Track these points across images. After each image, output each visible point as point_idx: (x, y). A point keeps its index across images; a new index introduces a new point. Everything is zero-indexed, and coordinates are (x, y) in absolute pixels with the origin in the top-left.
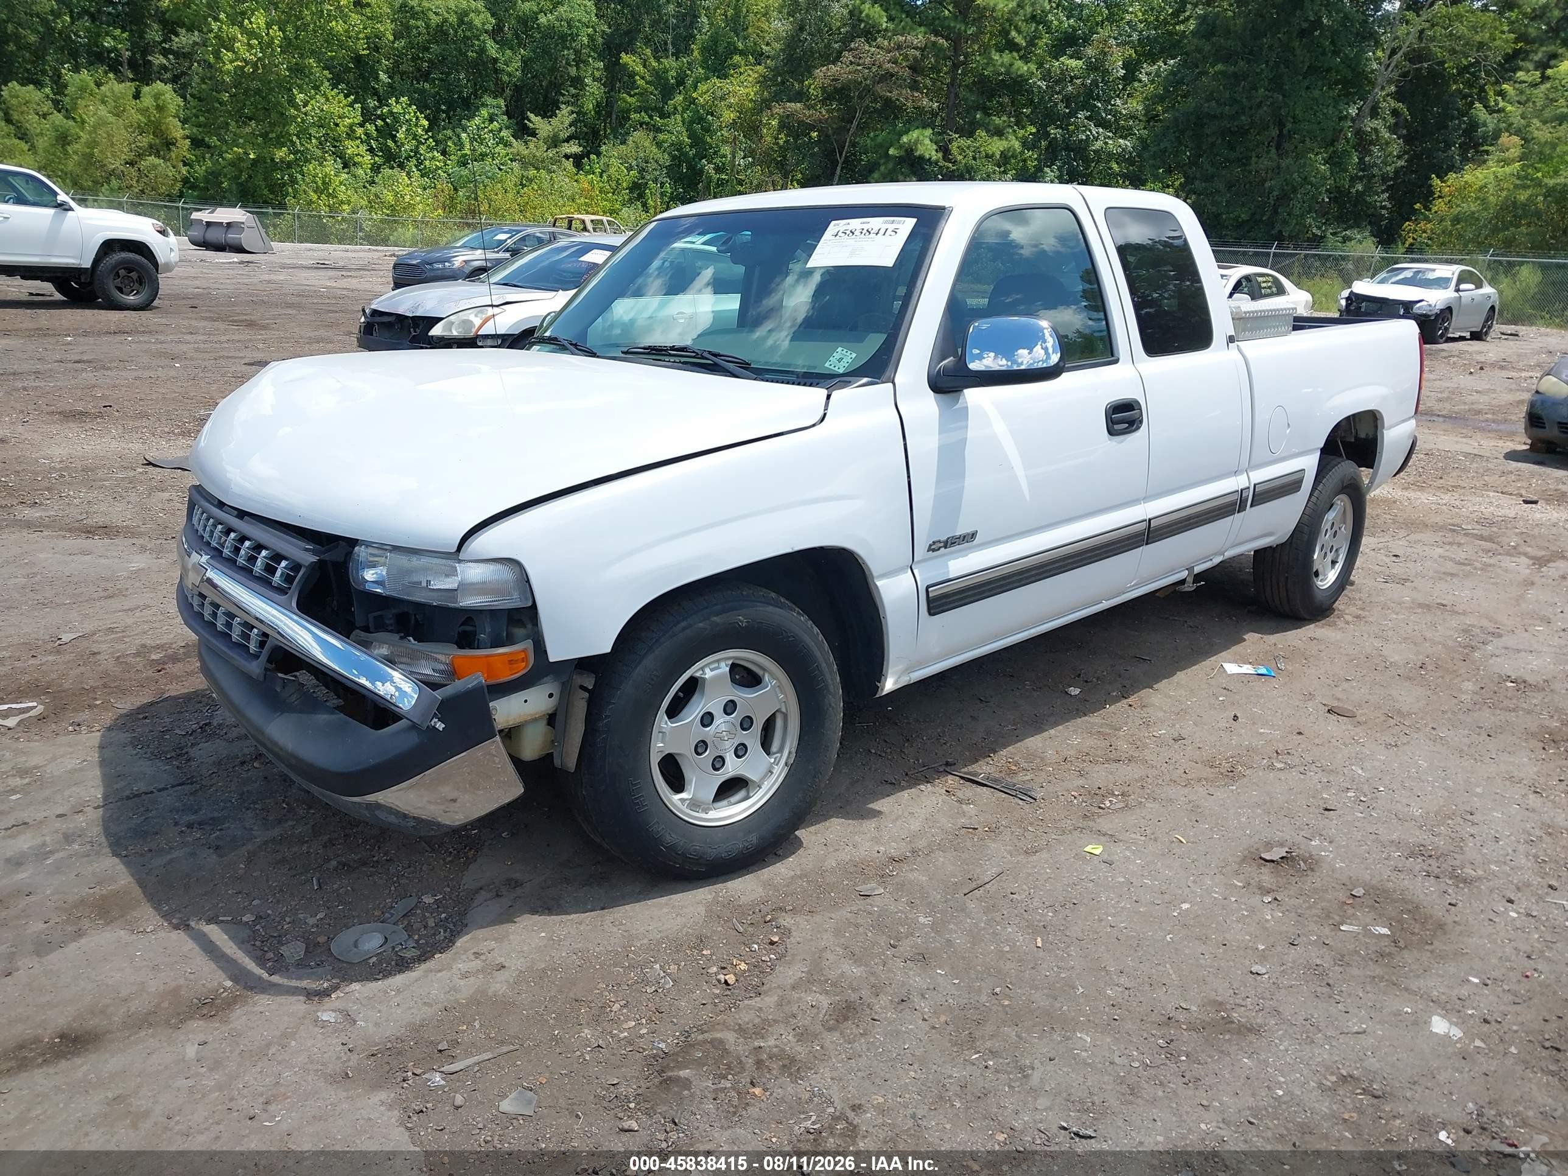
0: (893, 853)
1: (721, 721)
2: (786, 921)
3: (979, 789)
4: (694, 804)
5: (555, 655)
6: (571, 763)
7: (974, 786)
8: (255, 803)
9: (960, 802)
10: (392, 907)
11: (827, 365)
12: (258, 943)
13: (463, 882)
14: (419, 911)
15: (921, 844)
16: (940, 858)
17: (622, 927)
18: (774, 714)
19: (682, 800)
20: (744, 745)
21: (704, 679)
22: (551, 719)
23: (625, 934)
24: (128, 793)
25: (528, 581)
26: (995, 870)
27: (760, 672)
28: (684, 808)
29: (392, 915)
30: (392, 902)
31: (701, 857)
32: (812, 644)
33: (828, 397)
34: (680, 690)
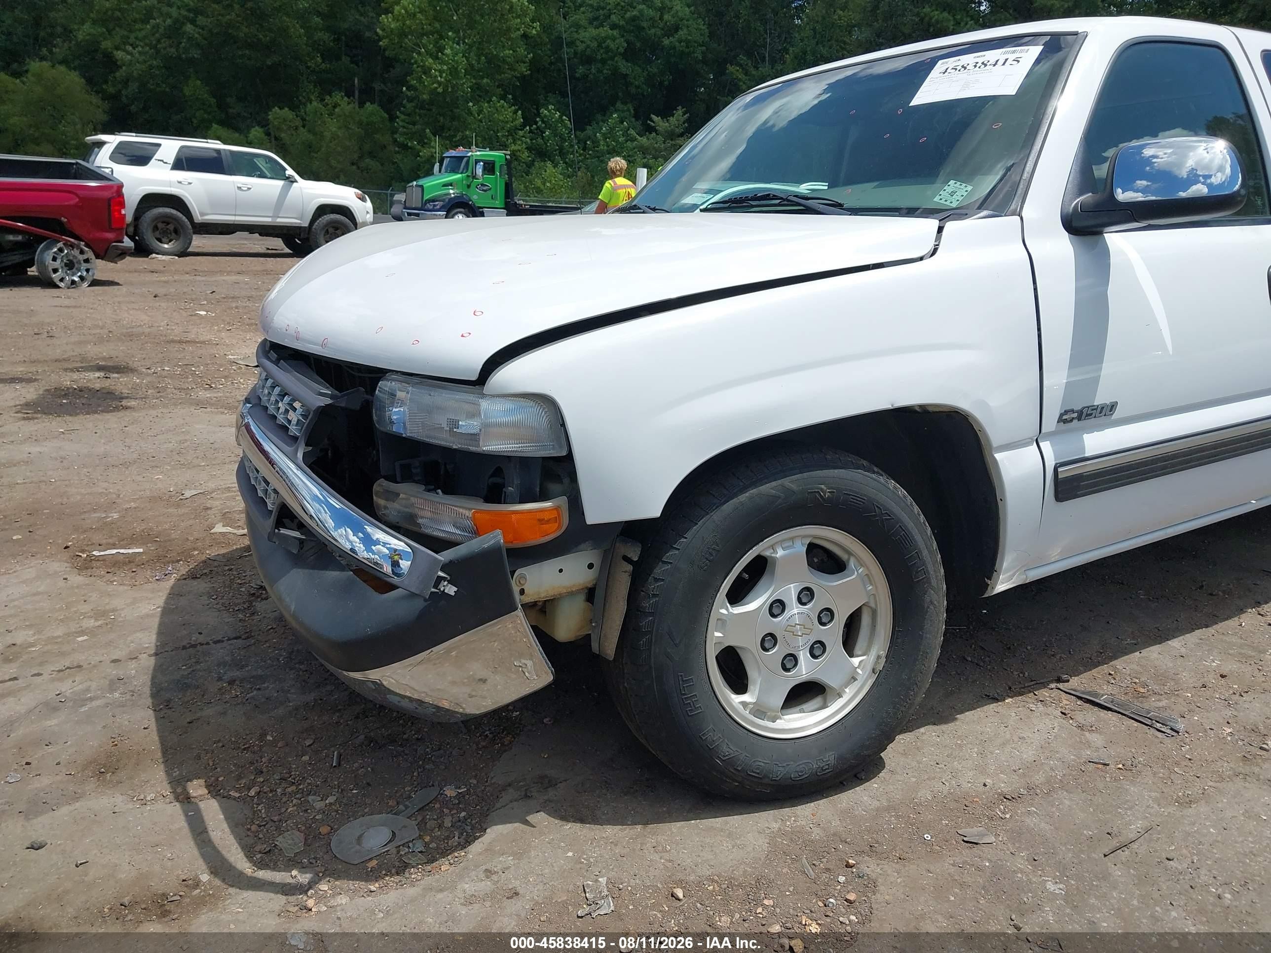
0: (1004, 788)
1: (794, 609)
2: (870, 867)
3: (1103, 713)
4: (759, 711)
5: (593, 516)
6: (610, 648)
7: (1096, 709)
8: (301, 663)
9: (1081, 727)
10: (410, 797)
11: (937, 199)
12: (254, 828)
13: (492, 774)
14: (437, 806)
15: (1039, 778)
16: (1066, 800)
17: (667, 856)
18: (860, 608)
19: (744, 704)
20: (822, 644)
21: (774, 560)
22: (590, 594)
23: (669, 865)
24: (185, 643)
25: (563, 425)
26: (1140, 824)
27: (844, 556)
28: (746, 713)
29: (407, 807)
30: (410, 791)
31: (765, 776)
32: (911, 525)
33: (940, 230)
34: (745, 570)
